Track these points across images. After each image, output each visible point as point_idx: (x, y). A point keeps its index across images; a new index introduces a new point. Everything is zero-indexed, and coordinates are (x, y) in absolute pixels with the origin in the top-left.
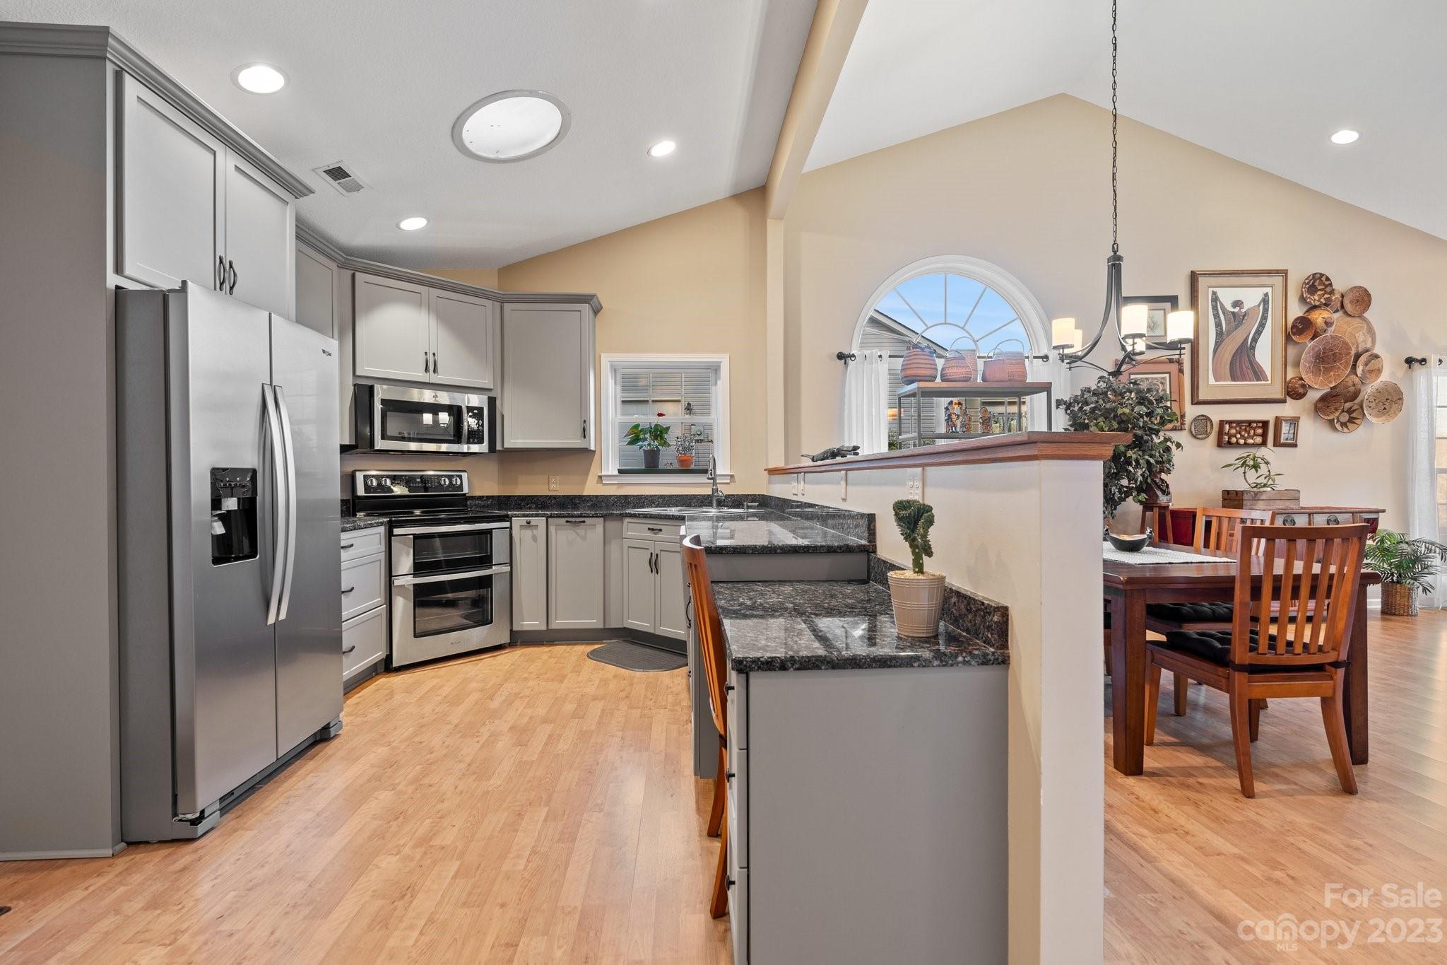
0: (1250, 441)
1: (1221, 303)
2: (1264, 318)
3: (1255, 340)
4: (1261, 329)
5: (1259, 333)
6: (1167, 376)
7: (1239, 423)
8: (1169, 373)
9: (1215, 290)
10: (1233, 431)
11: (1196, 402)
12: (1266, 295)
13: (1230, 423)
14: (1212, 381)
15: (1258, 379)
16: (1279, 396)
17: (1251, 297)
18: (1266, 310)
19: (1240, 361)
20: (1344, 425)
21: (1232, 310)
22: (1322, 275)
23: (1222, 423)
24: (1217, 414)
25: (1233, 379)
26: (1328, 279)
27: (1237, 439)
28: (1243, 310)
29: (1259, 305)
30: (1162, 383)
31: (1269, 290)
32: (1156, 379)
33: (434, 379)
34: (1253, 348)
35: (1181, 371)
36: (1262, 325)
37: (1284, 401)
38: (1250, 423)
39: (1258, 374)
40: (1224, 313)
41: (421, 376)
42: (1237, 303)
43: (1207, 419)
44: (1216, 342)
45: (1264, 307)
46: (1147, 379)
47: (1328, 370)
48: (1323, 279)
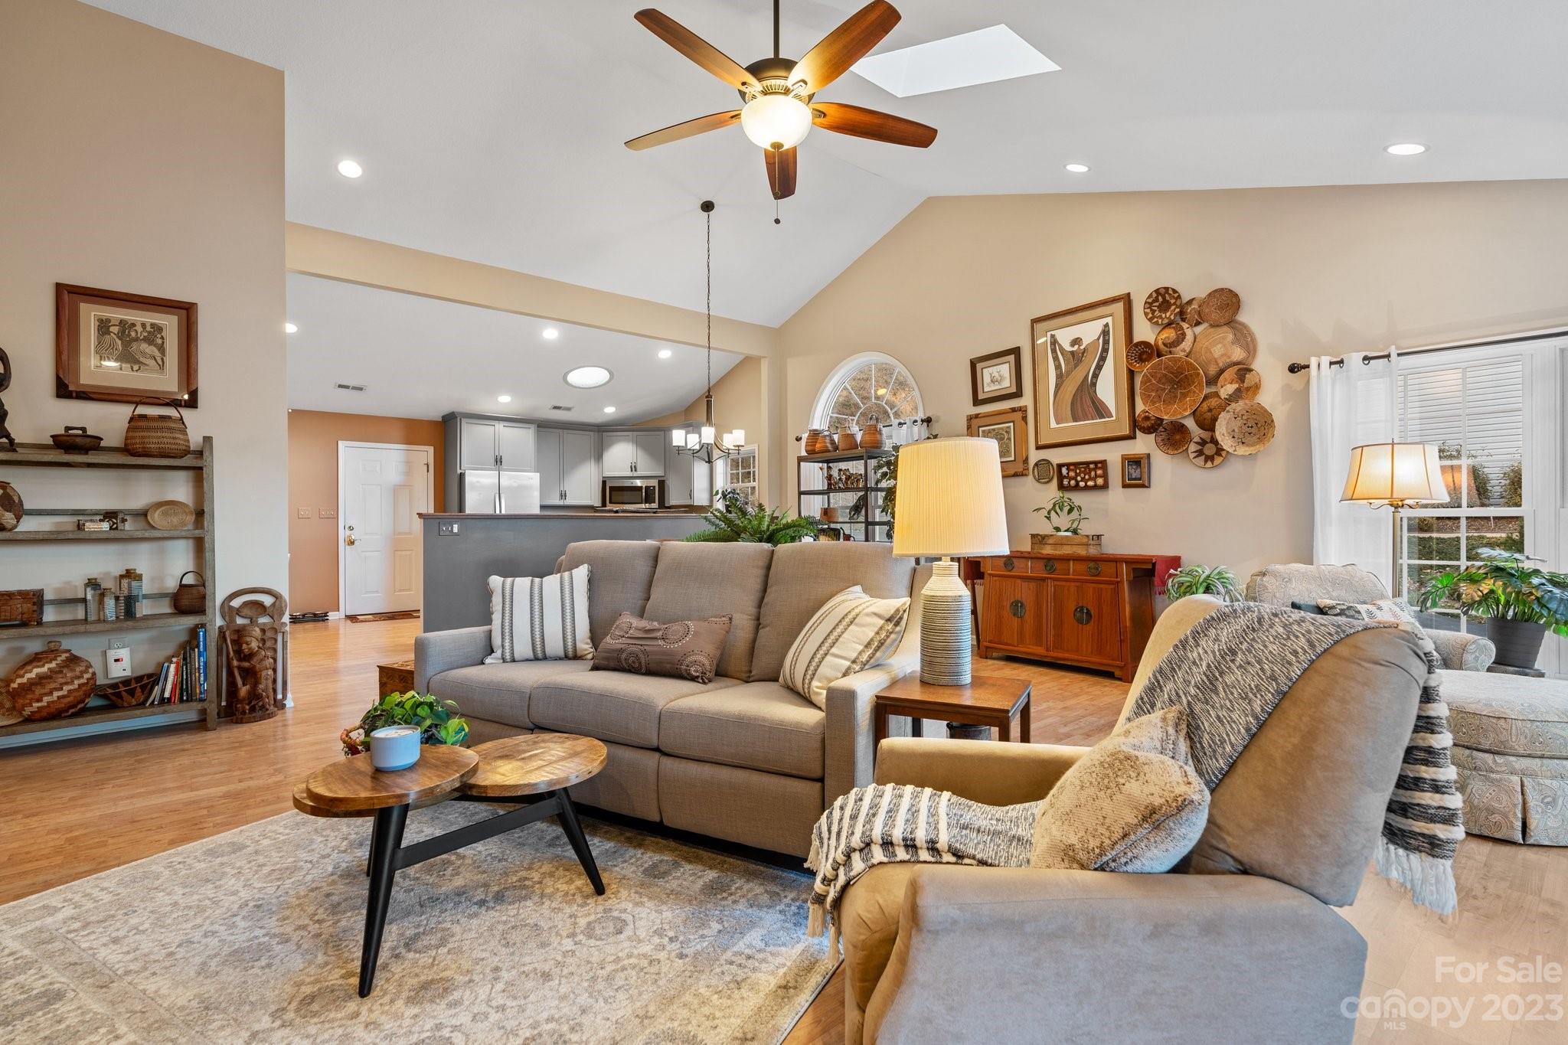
0: (1090, 483)
1: (1060, 345)
2: (1105, 350)
3: (1096, 376)
4: (1101, 363)
5: (1099, 367)
6: (1012, 424)
7: (1076, 465)
8: (1013, 422)
9: (1053, 333)
10: (1072, 474)
11: (1039, 448)
12: (1107, 325)
13: (1068, 465)
14: (1053, 424)
15: (1101, 417)
16: (1126, 432)
17: (1089, 332)
18: (1106, 342)
19: (1081, 400)
20: (1210, 458)
21: (1071, 349)
22: (1167, 289)
23: (1060, 466)
24: (1057, 457)
25: (1075, 420)
26: (1175, 291)
27: (1077, 483)
28: (1082, 347)
29: (1098, 339)
30: (1007, 432)
31: (1109, 320)
32: (1002, 429)
33: (635, 474)
34: (1094, 384)
35: (1025, 419)
36: (1103, 359)
37: (1132, 437)
38: (1088, 463)
39: (1100, 410)
40: (1062, 354)
41: (629, 473)
42: (1076, 341)
43: (1048, 462)
44: (1057, 385)
45: (1104, 338)
46: (994, 430)
47: (1184, 395)
48: (1171, 292)
